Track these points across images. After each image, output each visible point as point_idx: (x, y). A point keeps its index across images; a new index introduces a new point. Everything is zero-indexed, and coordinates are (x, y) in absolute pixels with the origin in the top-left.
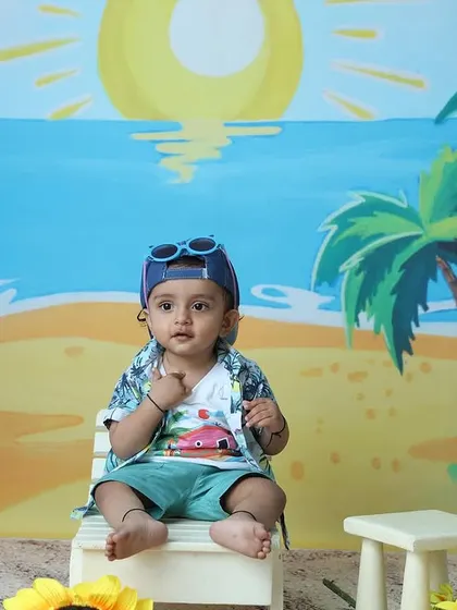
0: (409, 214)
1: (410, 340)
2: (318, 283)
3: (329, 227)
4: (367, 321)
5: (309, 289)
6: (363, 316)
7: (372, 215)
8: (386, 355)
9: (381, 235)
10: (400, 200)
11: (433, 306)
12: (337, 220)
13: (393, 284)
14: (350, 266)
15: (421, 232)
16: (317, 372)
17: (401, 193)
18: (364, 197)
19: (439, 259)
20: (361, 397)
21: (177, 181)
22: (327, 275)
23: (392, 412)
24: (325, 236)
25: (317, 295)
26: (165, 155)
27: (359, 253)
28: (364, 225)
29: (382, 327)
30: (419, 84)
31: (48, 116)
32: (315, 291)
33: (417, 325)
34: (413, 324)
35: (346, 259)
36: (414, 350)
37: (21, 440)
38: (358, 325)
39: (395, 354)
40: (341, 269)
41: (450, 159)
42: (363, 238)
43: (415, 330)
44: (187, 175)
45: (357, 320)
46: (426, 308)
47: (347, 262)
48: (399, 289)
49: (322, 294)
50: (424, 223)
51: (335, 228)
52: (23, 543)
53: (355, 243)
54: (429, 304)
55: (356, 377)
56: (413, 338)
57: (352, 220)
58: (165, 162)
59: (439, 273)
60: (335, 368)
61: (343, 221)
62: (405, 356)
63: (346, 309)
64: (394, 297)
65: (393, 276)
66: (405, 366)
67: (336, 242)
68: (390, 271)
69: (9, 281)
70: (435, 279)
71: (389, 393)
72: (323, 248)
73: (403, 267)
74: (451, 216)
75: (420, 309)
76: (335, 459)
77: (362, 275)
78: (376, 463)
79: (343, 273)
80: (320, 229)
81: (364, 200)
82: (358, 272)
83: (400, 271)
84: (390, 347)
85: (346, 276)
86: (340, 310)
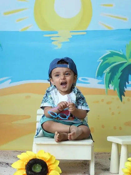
0: (123, 56)
1: (124, 92)
2: (97, 76)
3: (100, 60)
4: (112, 87)
5: (95, 78)
6: (110, 85)
7: (113, 57)
8: (117, 97)
9: (115, 62)
10: (120, 52)
12: (102, 58)
13: (119, 76)
14: (106, 71)
15: (126, 61)
16: (97, 102)
17: (121, 50)
20: (110, 109)
21: (57, 48)
22: (100, 74)
23: (119, 113)
24: (99, 63)
25: (97, 80)
26: (54, 41)
27: (109, 68)
28: (111, 60)
29: (116, 88)
30: (125, 19)
31: (20, 30)
33: (126, 88)
34: (125, 88)
35: (106, 69)
36: (125, 95)
37: (13, 123)
38: (109, 88)
39: (120, 96)
40: (104, 72)
42: (110, 64)
43: (125, 89)
44: (60, 46)
45: (109, 87)
46: (128, 83)
48: (121, 78)
49: (98, 79)
50: (127, 59)
51: (102, 60)
52: (14, 151)
53: (108, 65)
54: (129, 82)
55: (108, 103)
56: (125, 92)
57: (106, 58)
58: (53, 43)
60: (103, 100)
61: (104, 58)
62: (123, 97)
63: (106, 84)
64: (119, 80)
65: (119, 74)
66: (123, 100)
67: (103, 64)
68: (118, 73)
69: (10, 77)
71: (118, 107)
72: (99, 66)
76: (103, 127)
77: (110, 74)
78: (115, 128)
79: (105, 73)
80: (98, 61)
81: (110, 53)
82: (109, 73)
83: (121, 72)
84: (118, 94)
85: (105, 74)
86: (104, 84)
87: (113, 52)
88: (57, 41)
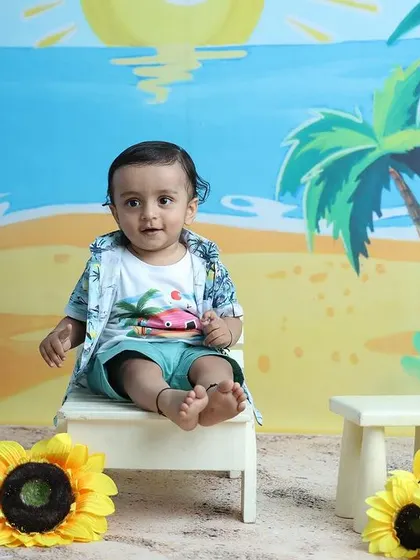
0: (365, 129)
1: (366, 244)
2: (282, 193)
3: (290, 142)
4: (326, 227)
5: (274, 199)
6: (322, 222)
7: (331, 130)
8: (344, 258)
9: (339, 149)
10: (355, 116)
11: (386, 212)
12: (297, 136)
13: (351, 193)
14: (311, 177)
15: (375, 145)
16: (281, 274)
17: (358, 113)
18: (323, 113)
19: (391, 169)
20: (321, 297)
21: (154, 103)
22: (290, 186)
23: (350, 310)
24: (287, 151)
25: (281, 204)
26: (141, 78)
27: (318, 166)
28: (322, 140)
29: (340, 232)
30: (372, 8)
31: (35, 44)
32: (279, 201)
33: (372, 230)
34: (368, 230)
35: (308, 171)
36: (369, 253)
37: (15, 338)
38: (319, 231)
39: (352, 258)
40: (303, 179)
41: (402, 77)
42: (321, 152)
43: (370, 235)
44: (162, 96)
45: (317, 226)
46: (380, 215)
47: (308, 174)
48: (356, 197)
50: (378, 137)
51: (297, 142)
52: (15, 429)
53: (315, 156)
54: (383, 211)
55: (315, 278)
56: (369, 242)
57: (312, 135)
58: (142, 85)
59: (392, 183)
60: (297, 270)
61: (305, 136)
62: (361, 258)
63: (308, 218)
64: (352, 204)
65: (350, 186)
66: (361, 268)
67: (299, 154)
68: (347, 180)
69: (3, 195)
70: (388, 188)
71: (347, 293)
72: (286, 162)
73: (358, 178)
74: (402, 130)
75: (375, 215)
76: (299, 353)
77: (321, 186)
78: (335, 357)
79: (304, 184)
80: (284, 144)
81: (323, 117)
82: (317, 183)
83: (356, 181)
84: (347, 250)
85: (307, 186)
86: (302, 218)
87: (331, 114)
88: (155, 78)
